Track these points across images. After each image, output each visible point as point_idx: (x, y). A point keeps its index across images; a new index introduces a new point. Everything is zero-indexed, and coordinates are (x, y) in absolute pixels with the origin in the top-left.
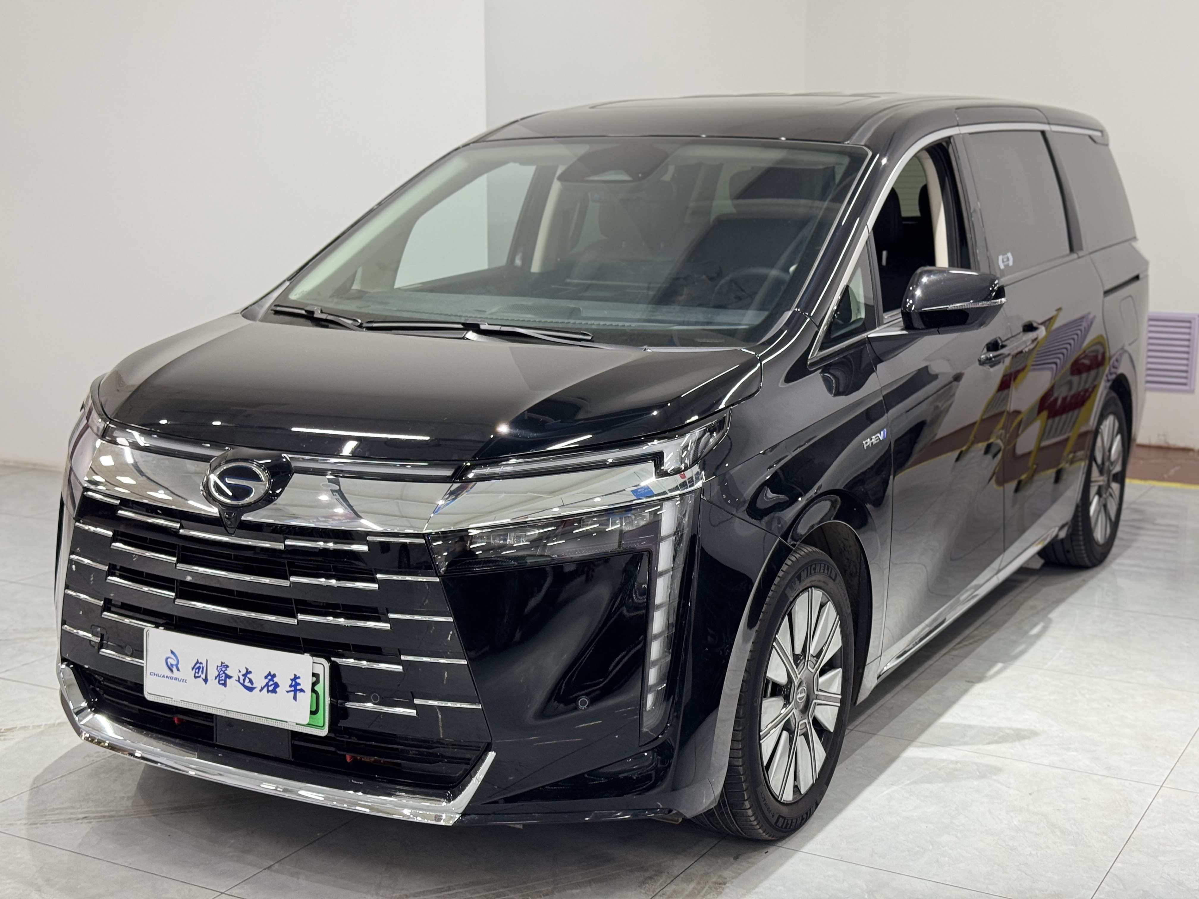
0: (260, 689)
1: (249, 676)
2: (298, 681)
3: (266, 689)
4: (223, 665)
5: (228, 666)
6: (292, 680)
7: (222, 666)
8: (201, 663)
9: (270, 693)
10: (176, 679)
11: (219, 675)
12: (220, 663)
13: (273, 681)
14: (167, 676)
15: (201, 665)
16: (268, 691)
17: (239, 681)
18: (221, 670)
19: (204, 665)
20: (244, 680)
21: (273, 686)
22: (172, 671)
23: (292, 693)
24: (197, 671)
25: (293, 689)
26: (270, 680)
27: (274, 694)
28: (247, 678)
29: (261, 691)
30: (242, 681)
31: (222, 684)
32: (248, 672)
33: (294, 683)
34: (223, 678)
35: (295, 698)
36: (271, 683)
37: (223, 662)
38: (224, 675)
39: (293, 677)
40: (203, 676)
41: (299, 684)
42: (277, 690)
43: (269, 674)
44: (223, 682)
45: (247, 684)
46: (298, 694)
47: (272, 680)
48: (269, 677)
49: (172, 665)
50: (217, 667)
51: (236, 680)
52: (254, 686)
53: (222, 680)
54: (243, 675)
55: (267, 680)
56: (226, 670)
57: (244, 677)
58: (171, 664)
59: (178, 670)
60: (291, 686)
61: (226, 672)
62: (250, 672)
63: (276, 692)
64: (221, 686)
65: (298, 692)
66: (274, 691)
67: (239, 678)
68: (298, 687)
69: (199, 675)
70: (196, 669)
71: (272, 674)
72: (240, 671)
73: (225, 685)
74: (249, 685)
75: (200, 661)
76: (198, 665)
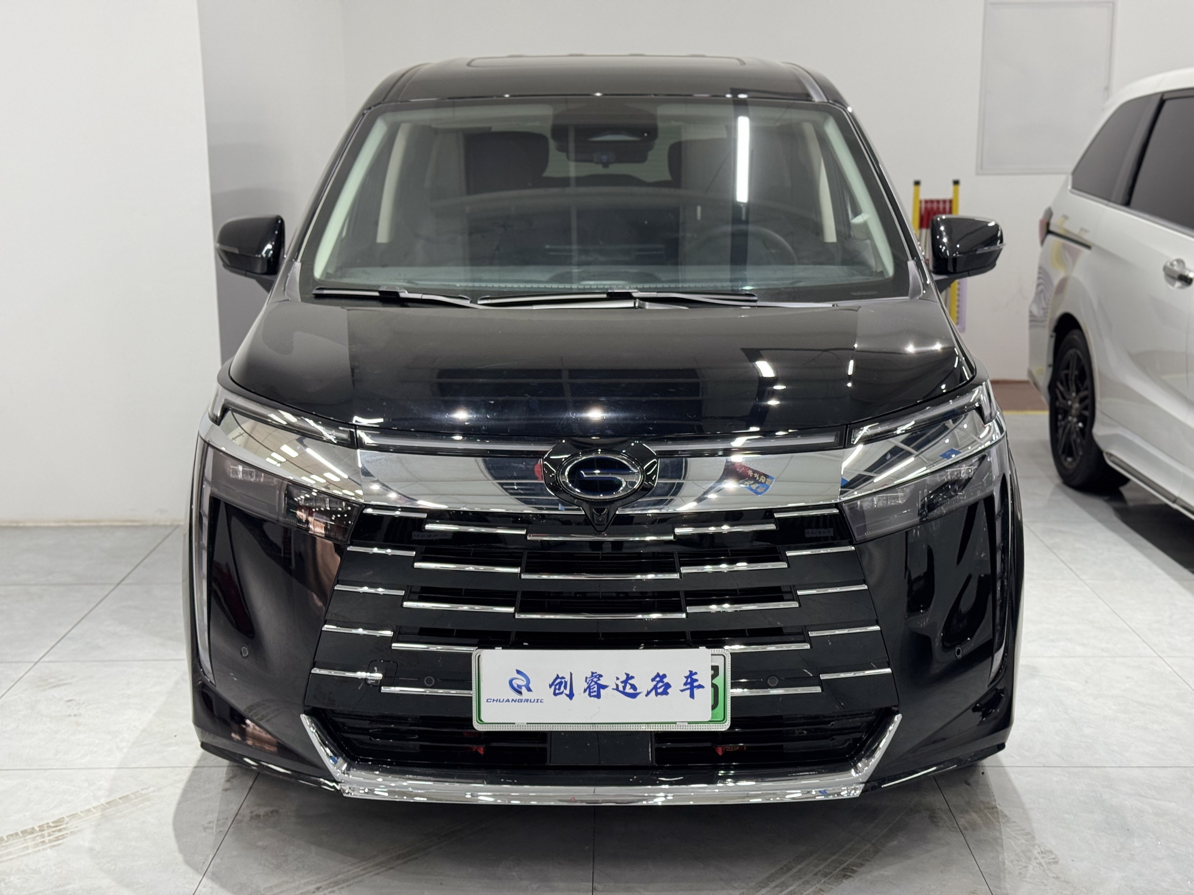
0: (646, 693)
1: (630, 681)
2: (694, 677)
3: (654, 692)
4: (594, 675)
5: (601, 676)
6: (687, 677)
7: (592, 676)
8: (563, 678)
9: (659, 696)
10: (527, 701)
11: (589, 687)
12: (591, 674)
13: (663, 682)
14: (513, 700)
15: (563, 680)
16: (657, 694)
17: (617, 689)
18: (592, 681)
19: (568, 679)
20: (624, 688)
21: (663, 688)
22: (520, 693)
23: (688, 692)
24: (557, 687)
25: (688, 686)
26: (658, 682)
27: (664, 696)
28: (628, 685)
29: (647, 695)
30: (621, 689)
31: (594, 696)
32: (629, 677)
33: (689, 680)
34: (596, 689)
35: (692, 696)
36: (660, 684)
37: (594, 672)
38: (596, 686)
39: (688, 674)
40: (567, 692)
41: (696, 680)
42: (668, 691)
43: (658, 675)
44: (595, 694)
45: (628, 690)
46: (696, 691)
47: (661, 681)
48: (658, 679)
49: (520, 686)
50: (586, 678)
51: (613, 689)
52: (638, 691)
53: (595, 691)
54: (622, 682)
55: (655, 683)
56: (599, 680)
57: (623, 685)
58: (518, 686)
59: (529, 690)
60: (685, 684)
61: (599, 682)
62: (632, 677)
63: (667, 694)
64: (593, 698)
65: (695, 689)
66: (665, 693)
67: (617, 686)
68: (695, 684)
69: (561, 691)
70: (556, 685)
71: (661, 674)
72: (618, 679)
73: (598, 696)
74: (632, 691)
75: (560, 676)
76: (559, 680)
